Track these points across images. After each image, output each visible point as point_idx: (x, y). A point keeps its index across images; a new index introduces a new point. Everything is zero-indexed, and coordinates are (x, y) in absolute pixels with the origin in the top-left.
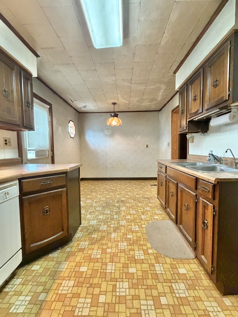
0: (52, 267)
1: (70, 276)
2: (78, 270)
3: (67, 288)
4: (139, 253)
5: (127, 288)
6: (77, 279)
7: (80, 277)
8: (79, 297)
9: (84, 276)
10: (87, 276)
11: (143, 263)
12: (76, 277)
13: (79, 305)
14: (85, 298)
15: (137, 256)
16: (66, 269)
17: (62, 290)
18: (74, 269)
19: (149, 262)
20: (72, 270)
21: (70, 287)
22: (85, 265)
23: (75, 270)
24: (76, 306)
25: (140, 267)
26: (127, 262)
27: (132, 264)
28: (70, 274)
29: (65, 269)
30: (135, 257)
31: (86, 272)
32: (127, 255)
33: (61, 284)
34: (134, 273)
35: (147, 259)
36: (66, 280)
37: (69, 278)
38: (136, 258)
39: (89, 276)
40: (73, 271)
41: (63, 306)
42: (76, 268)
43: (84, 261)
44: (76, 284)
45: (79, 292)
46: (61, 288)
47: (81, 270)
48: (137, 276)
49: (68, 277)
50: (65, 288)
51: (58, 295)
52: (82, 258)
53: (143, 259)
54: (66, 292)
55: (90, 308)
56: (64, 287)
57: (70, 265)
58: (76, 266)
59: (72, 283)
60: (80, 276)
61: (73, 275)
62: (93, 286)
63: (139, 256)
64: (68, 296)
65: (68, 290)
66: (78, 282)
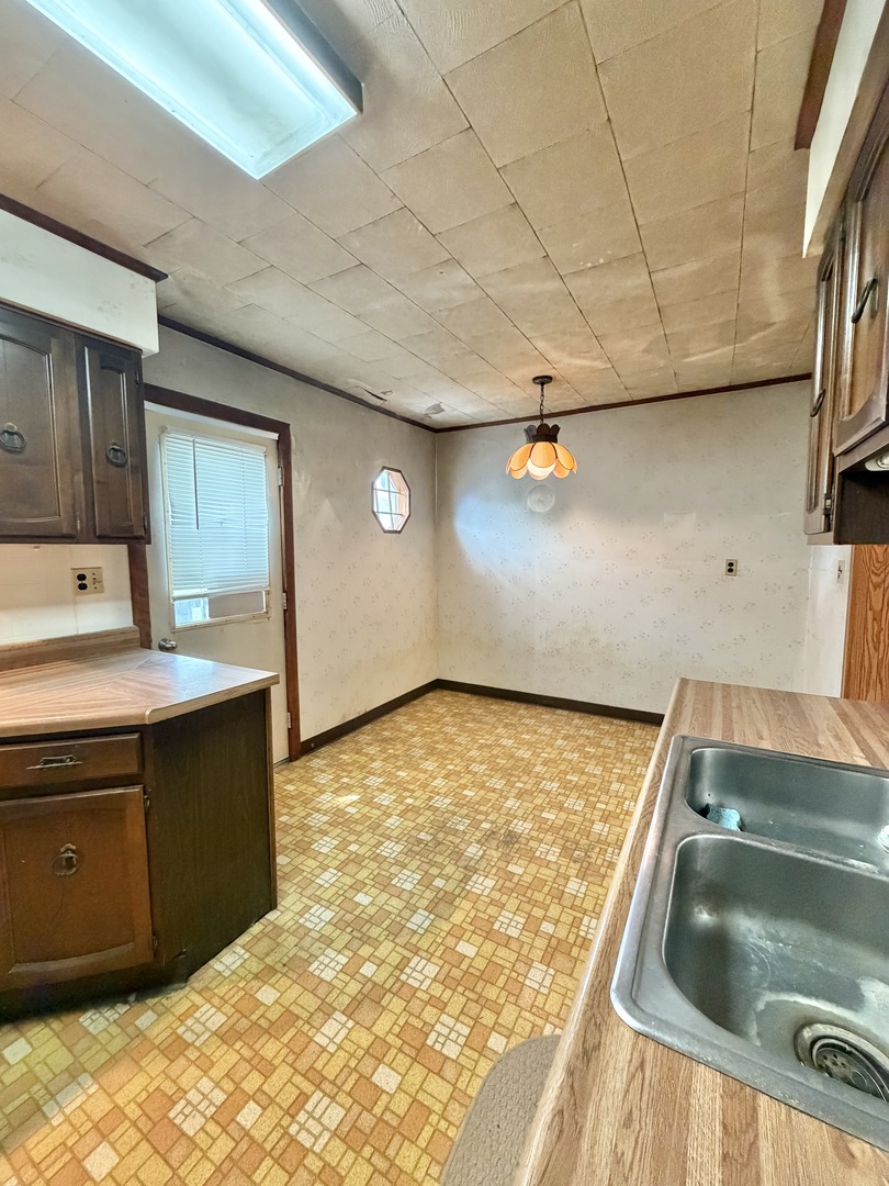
4: (451, 1030)
5: (328, 1129)
11: (438, 1074)
15: (439, 1034)
19: (461, 1079)
25: (418, 1080)
26: (390, 1039)
27: (400, 1056)
30: (427, 1035)
32: (411, 1014)
34: (383, 1091)
35: (463, 1067)
38: (429, 1042)
48: (387, 1108)
53: (447, 1058)
63: (441, 1039)
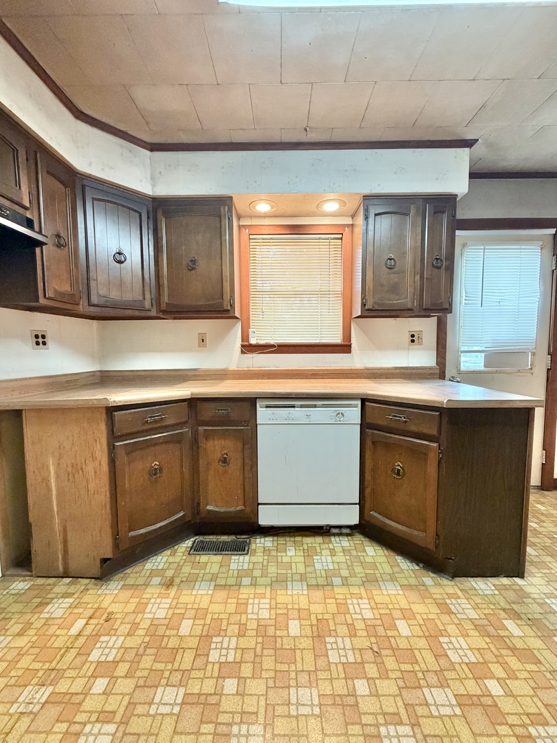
0: (382, 571)
1: (379, 606)
2: (396, 617)
3: (358, 611)
6: (379, 622)
7: (383, 625)
8: (350, 636)
9: (390, 633)
10: (392, 640)
12: (381, 619)
13: (339, 640)
14: (353, 649)
16: (388, 595)
17: (352, 604)
18: (394, 609)
20: (390, 606)
21: (361, 614)
22: (412, 627)
23: (394, 612)
24: (337, 636)
28: (382, 606)
29: (386, 593)
31: (400, 636)
33: (361, 598)
36: (369, 603)
37: (375, 607)
39: (394, 646)
40: (390, 609)
41: (333, 614)
42: (399, 612)
43: (422, 622)
44: (369, 623)
45: (360, 633)
46: (355, 601)
47: (398, 623)
49: (376, 604)
50: (356, 606)
51: (344, 602)
52: (425, 617)
54: (352, 611)
55: (340, 662)
56: (359, 604)
57: (398, 597)
58: (401, 609)
59: (368, 614)
60: (385, 626)
61: (381, 612)
62: (379, 660)
64: (348, 616)
65: (355, 613)
66: (374, 626)
